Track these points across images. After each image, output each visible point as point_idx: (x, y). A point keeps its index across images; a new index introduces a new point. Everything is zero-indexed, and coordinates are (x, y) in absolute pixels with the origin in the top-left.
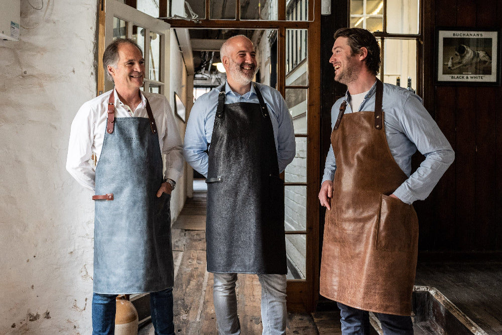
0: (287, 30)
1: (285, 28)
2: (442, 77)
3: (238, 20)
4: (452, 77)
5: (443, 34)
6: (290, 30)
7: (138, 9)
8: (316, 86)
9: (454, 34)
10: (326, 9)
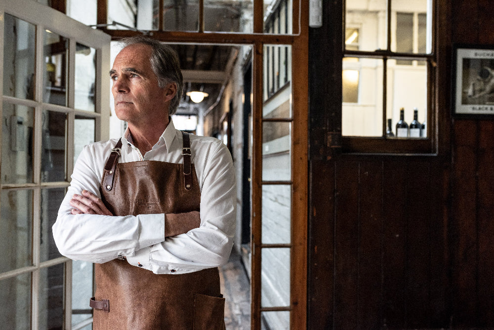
0: (265, 46)
1: (263, 43)
2: (461, 108)
3: (201, 31)
4: (474, 109)
5: (463, 54)
6: (271, 46)
7: (68, 14)
8: (303, 118)
9: (476, 54)
10: (315, 19)
